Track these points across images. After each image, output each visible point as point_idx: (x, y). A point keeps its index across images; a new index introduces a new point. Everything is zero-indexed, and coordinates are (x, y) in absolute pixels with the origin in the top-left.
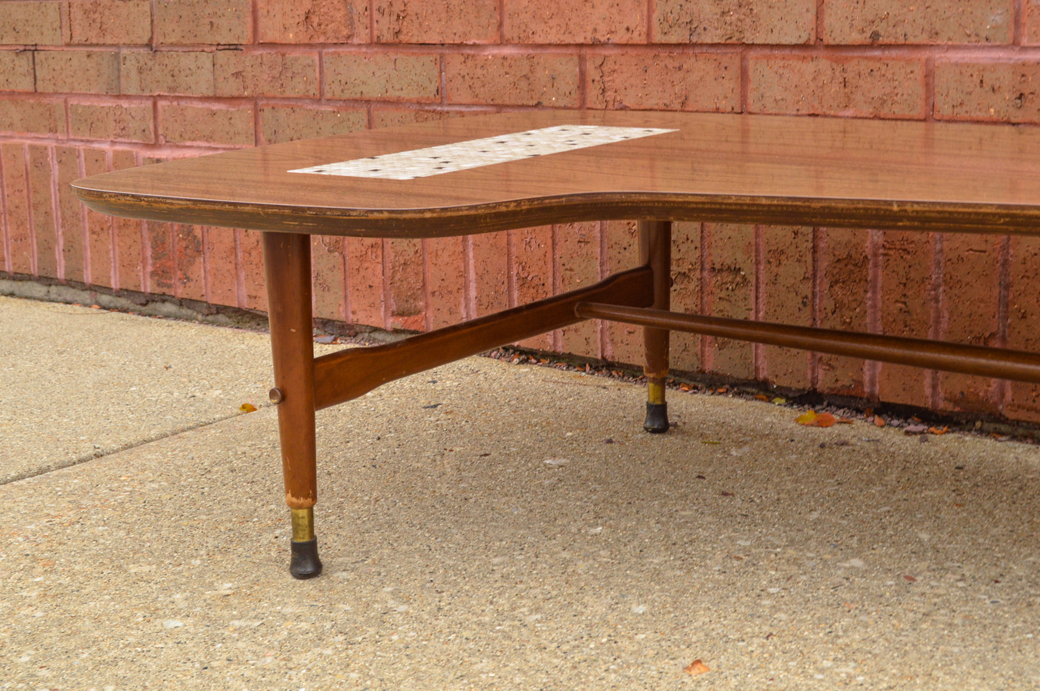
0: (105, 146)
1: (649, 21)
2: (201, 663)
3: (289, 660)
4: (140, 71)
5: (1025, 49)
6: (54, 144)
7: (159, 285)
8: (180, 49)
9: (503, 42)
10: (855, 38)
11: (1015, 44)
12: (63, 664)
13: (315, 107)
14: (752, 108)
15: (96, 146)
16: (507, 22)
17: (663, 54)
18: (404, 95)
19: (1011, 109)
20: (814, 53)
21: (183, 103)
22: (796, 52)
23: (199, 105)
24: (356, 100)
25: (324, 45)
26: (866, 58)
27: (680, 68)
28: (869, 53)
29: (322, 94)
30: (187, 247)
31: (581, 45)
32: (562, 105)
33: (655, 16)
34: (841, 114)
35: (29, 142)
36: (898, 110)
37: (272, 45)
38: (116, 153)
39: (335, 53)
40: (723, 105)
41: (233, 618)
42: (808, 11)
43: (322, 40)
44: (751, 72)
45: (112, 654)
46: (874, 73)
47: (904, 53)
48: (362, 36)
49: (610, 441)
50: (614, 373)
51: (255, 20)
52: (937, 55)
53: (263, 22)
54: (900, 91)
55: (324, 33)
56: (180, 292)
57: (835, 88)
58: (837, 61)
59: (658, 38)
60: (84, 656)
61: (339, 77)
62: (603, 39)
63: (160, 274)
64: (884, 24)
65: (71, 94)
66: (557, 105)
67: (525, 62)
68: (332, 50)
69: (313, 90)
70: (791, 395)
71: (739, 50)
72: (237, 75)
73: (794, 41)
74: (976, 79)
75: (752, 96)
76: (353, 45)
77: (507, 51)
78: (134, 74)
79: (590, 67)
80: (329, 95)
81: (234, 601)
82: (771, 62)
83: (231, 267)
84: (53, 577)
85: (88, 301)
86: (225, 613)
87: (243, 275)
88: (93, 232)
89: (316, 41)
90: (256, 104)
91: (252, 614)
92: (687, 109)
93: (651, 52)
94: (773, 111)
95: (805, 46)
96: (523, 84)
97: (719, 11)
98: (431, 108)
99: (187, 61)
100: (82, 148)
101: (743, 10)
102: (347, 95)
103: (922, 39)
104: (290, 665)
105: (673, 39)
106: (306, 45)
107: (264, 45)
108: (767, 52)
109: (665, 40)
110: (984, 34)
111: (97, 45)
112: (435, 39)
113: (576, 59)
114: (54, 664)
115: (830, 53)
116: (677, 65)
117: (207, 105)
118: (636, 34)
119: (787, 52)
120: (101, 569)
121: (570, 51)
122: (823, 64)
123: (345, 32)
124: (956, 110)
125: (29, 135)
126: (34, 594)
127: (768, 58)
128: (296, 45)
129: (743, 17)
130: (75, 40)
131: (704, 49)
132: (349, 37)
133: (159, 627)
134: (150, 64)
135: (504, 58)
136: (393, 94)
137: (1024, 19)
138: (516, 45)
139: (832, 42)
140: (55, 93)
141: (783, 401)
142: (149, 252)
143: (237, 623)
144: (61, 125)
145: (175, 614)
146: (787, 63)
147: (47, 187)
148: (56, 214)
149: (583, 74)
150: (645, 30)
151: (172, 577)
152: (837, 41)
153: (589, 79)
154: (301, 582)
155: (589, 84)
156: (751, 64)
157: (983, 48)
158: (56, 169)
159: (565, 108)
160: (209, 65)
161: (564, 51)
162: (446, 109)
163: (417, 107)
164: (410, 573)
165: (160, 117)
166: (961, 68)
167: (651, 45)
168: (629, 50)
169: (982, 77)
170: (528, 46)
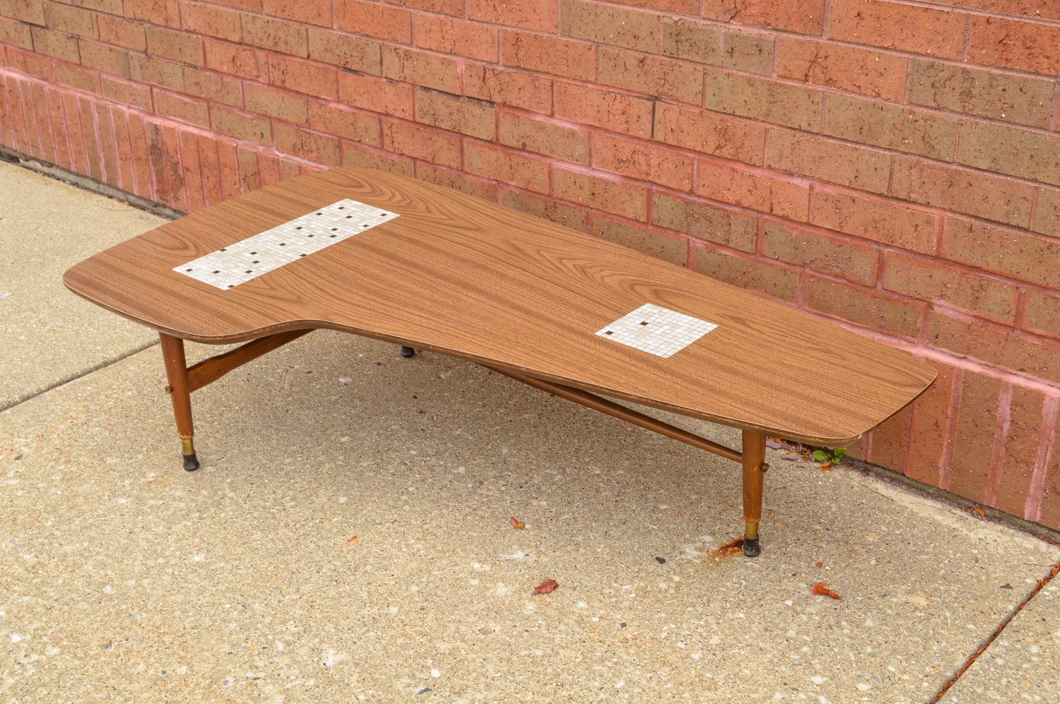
0: (124, 108)
1: (414, 109)
2: (130, 529)
3: (169, 528)
4: (141, 67)
5: (594, 169)
6: (95, 100)
7: (161, 198)
8: (164, 60)
9: (339, 101)
10: (514, 143)
11: (590, 166)
12: (66, 528)
13: (241, 113)
14: (467, 169)
15: (119, 106)
16: (341, 90)
17: (422, 129)
18: (289, 118)
19: (589, 200)
20: (496, 147)
21: (167, 93)
22: (487, 144)
23: (177, 96)
24: (263, 115)
25: (244, 78)
26: (521, 156)
27: (430, 139)
28: (522, 154)
29: (244, 107)
30: (175, 180)
31: (380, 113)
32: (372, 144)
33: (417, 106)
34: (510, 183)
35: (79, 95)
36: (537, 188)
37: (215, 71)
38: (131, 115)
39: (250, 85)
40: (453, 164)
41: (151, 498)
42: (491, 123)
43: (242, 75)
44: (465, 150)
45: (90, 521)
46: (525, 165)
47: (539, 158)
48: (264, 78)
49: (379, 364)
51: (205, 54)
52: (553, 163)
53: (209, 56)
54: (537, 177)
55: (244, 71)
56: (173, 205)
57: (506, 168)
58: (507, 154)
59: (418, 119)
60: (77, 522)
61: (253, 100)
62: (391, 113)
63: (161, 192)
64: (528, 139)
65: (102, 71)
66: (369, 143)
67: (351, 116)
68: (249, 82)
69: (240, 103)
71: (459, 136)
72: (197, 84)
73: (486, 138)
74: (573, 180)
75: (466, 163)
76: (260, 82)
77: (342, 107)
78: (138, 68)
79: (385, 127)
80: (248, 109)
81: (153, 486)
82: (475, 147)
83: (201, 197)
84: (69, 466)
85: (122, 198)
86: (147, 495)
87: (207, 203)
88: (121, 159)
89: (239, 74)
90: (208, 104)
91: (160, 496)
92: (435, 162)
93: (416, 127)
94: (477, 174)
95: (491, 142)
96: (351, 127)
97: (448, 111)
98: (304, 129)
99: (168, 68)
100: (111, 107)
101: (461, 114)
102: (258, 111)
103: (547, 152)
104: (170, 532)
105: (426, 122)
106: (234, 76)
107: (211, 70)
108: (473, 140)
109: (422, 121)
110: (575, 157)
111: (115, 45)
112: (303, 91)
113: (377, 121)
114: (62, 528)
115: (503, 149)
116: (429, 137)
117: (180, 97)
118: (407, 114)
119: (483, 143)
120: (92, 461)
121: (374, 115)
122: (500, 154)
123: (255, 73)
124: (564, 194)
125: (80, 90)
126: (58, 478)
127: (474, 144)
128: (229, 74)
129: (460, 118)
130: (102, 38)
131: (442, 131)
132: (257, 77)
133: (115, 504)
134: (147, 64)
135: (341, 111)
136: (284, 117)
137: (593, 154)
138: (346, 105)
139: (504, 143)
140: (93, 68)
142: (154, 178)
143: (152, 502)
144: (98, 88)
145: (124, 494)
146: (483, 149)
147: (92, 125)
148: (99, 143)
149: (381, 129)
150: (412, 113)
151: (127, 467)
152: (506, 144)
153: (385, 133)
154: (188, 473)
155: (385, 136)
156: (465, 145)
157: (575, 164)
158: (96, 116)
159: (374, 146)
160: (180, 74)
161: (371, 114)
162: (312, 132)
163: (296, 127)
164: (243, 468)
165: (155, 98)
166: (566, 172)
167: (415, 122)
168: (405, 122)
169: (575, 178)
170: (352, 107)
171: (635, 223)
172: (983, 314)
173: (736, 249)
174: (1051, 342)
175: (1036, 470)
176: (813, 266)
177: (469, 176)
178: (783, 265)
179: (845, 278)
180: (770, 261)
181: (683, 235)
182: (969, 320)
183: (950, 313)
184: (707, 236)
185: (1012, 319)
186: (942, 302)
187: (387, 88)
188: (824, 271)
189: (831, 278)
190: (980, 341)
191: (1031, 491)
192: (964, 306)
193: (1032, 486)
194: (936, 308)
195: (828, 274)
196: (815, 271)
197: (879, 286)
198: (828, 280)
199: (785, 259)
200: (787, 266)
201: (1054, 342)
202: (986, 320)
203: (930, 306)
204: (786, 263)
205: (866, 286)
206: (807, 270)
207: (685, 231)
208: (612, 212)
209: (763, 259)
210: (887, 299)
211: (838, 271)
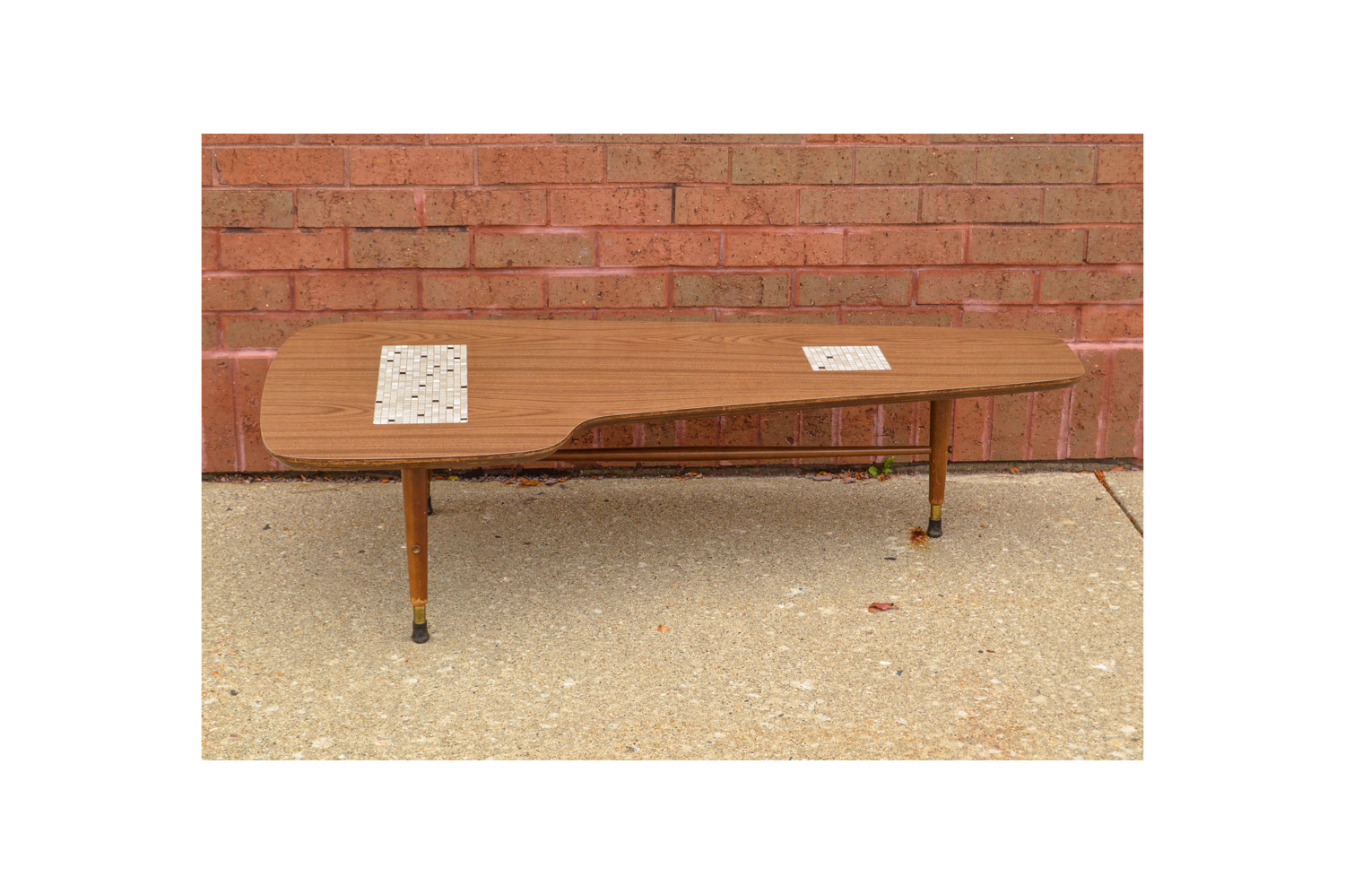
1: (346, 255)
5: (602, 268)
9: (220, 268)
10: (497, 264)
11: (597, 266)
14: (426, 306)
17: (358, 275)
19: (595, 301)
20: (469, 273)
22: (455, 272)
26: (504, 275)
27: (371, 284)
28: (506, 273)
31: (290, 270)
32: (275, 309)
33: (350, 252)
34: (488, 307)
36: (526, 304)
40: (404, 304)
42: (464, 248)
44: (424, 286)
46: (510, 283)
47: (528, 272)
50: (326, 478)
52: (550, 273)
57: (484, 292)
58: (485, 277)
59: (353, 265)
62: (308, 266)
64: (515, 256)
66: (270, 309)
67: (242, 282)
70: (460, 473)
71: (415, 271)
73: (455, 266)
74: (574, 285)
75: (425, 300)
77: (224, 275)
79: (299, 285)
82: (439, 279)
92: (377, 308)
93: (350, 274)
94: (442, 307)
95: (463, 269)
96: (240, 296)
97: (399, 248)
101: (418, 247)
103: (541, 264)
105: (365, 266)
108: (435, 272)
109: (359, 266)
110: (577, 261)
113: (286, 279)
115: (480, 273)
116: (369, 282)
118: (335, 262)
119: (449, 272)
121: (280, 274)
122: (475, 279)
124: (562, 303)
127: (436, 276)
129: (417, 252)
131: (389, 271)
135: (223, 280)
137: (602, 253)
138: (232, 270)
139: (481, 266)
141: (456, 478)
146: (450, 279)
149: (292, 288)
150: (342, 260)
152: (485, 266)
153: (298, 292)
155: (298, 295)
156: (425, 280)
157: (577, 268)
159: (278, 311)
161: (276, 274)
166: (564, 279)
167: (347, 269)
168: (330, 273)
169: (577, 285)
170: (242, 271)
171: (655, 311)
172: (1007, 301)
173: (769, 308)
174: (1063, 307)
175: (1063, 415)
176: (850, 302)
177: (429, 313)
178: (820, 309)
179: (882, 305)
180: (806, 309)
181: (709, 309)
182: (995, 310)
183: (979, 308)
184: (738, 303)
185: (1031, 298)
186: (971, 301)
187: (303, 239)
188: (860, 304)
189: (868, 308)
190: (1006, 323)
191: (1061, 434)
192: (990, 299)
193: (1062, 429)
194: (966, 308)
195: (864, 306)
196: (851, 306)
197: (913, 303)
198: (865, 311)
199: (822, 304)
200: (824, 309)
201: (1066, 307)
202: (1009, 305)
203: (960, 307)
204: (822, 306)
205: (901, 306)
206: (844, 308)
207: (713, 304)
208: (625, 306)
209: (798, 309)
210: (922, 312)
211: (874, 300)
